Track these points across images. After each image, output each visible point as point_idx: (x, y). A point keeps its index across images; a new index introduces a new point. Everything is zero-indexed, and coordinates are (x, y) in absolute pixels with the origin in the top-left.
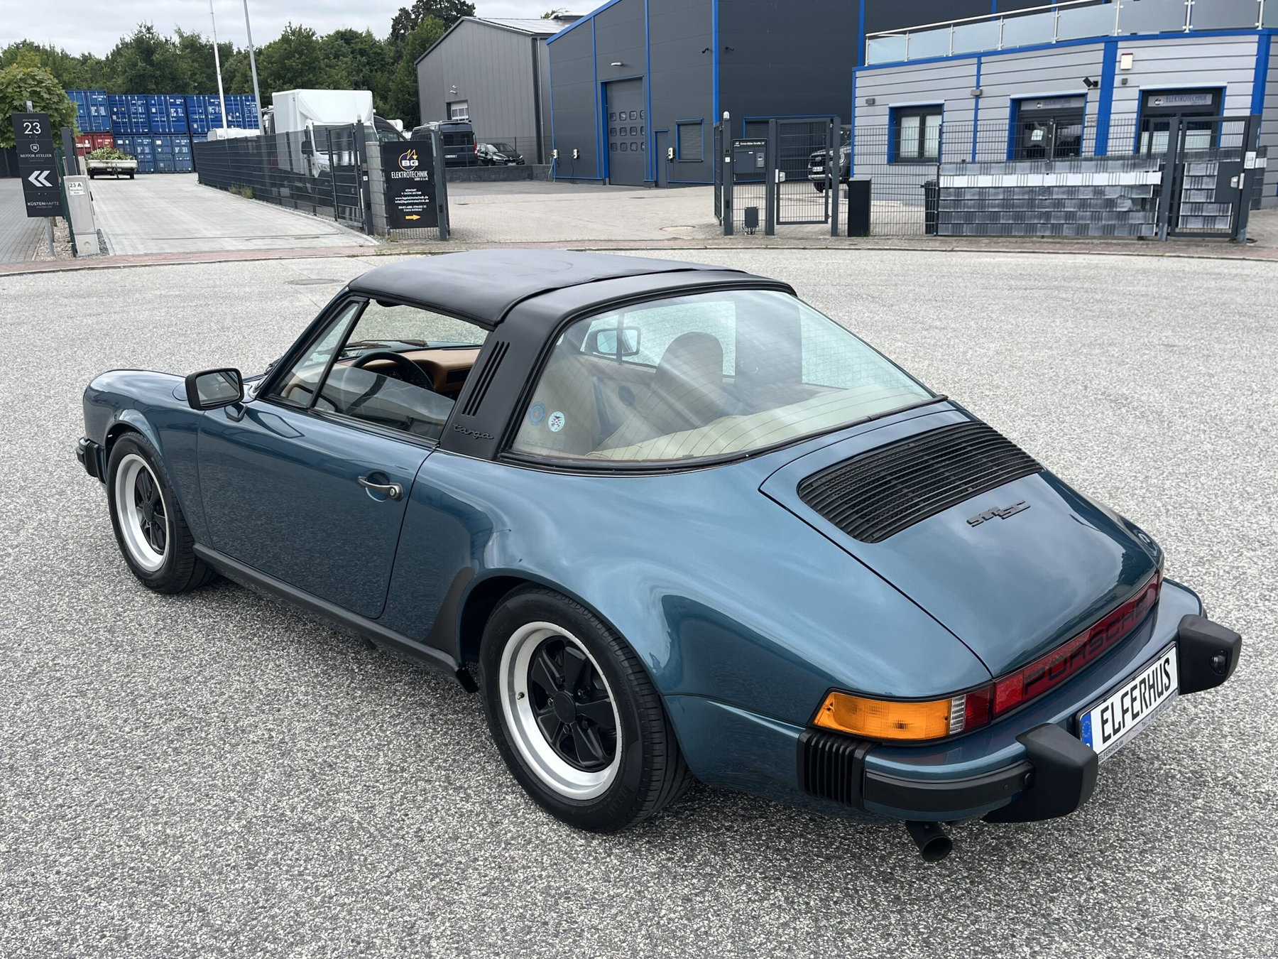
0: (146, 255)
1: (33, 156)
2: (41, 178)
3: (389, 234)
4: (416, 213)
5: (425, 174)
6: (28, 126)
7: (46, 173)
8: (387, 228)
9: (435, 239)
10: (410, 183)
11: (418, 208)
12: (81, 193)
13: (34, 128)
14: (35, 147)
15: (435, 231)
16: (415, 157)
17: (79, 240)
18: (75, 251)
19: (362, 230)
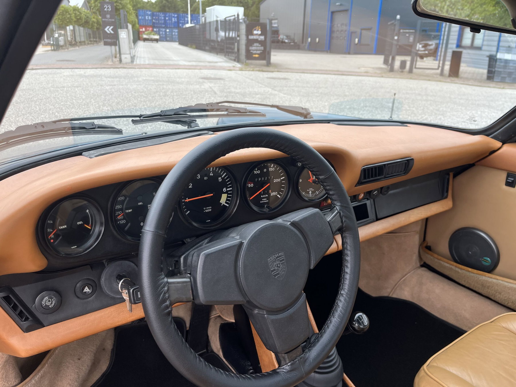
0: (148, 64)
1: (107, 20)
2: (110, 29)
3: (246, 62)
4: (258, 54)
5: (262, 38)
6: (106, 7)
7: (112, 27)
8: (245, 60)
9: (264, 65)
10: (256, 41)
11: (259, 52)
12: (125, 37)
13: (108, 8)
14: (108, 16)
15: (264, 62)
16: (260, 30)
17: (123, 57)
18: (121, 60)
19: (235, 60)
